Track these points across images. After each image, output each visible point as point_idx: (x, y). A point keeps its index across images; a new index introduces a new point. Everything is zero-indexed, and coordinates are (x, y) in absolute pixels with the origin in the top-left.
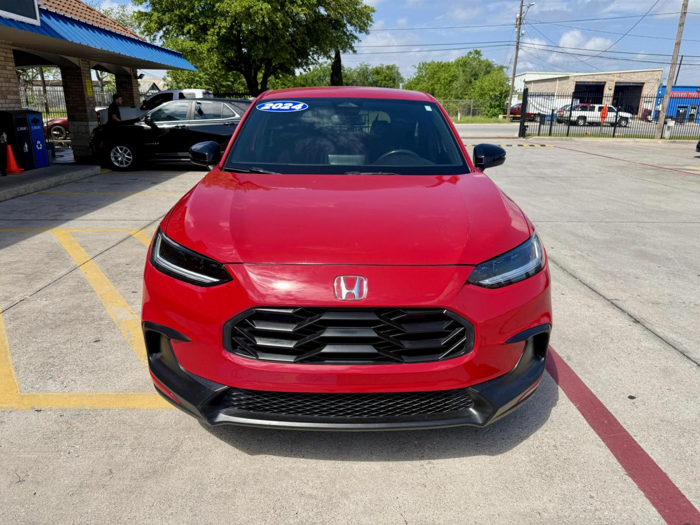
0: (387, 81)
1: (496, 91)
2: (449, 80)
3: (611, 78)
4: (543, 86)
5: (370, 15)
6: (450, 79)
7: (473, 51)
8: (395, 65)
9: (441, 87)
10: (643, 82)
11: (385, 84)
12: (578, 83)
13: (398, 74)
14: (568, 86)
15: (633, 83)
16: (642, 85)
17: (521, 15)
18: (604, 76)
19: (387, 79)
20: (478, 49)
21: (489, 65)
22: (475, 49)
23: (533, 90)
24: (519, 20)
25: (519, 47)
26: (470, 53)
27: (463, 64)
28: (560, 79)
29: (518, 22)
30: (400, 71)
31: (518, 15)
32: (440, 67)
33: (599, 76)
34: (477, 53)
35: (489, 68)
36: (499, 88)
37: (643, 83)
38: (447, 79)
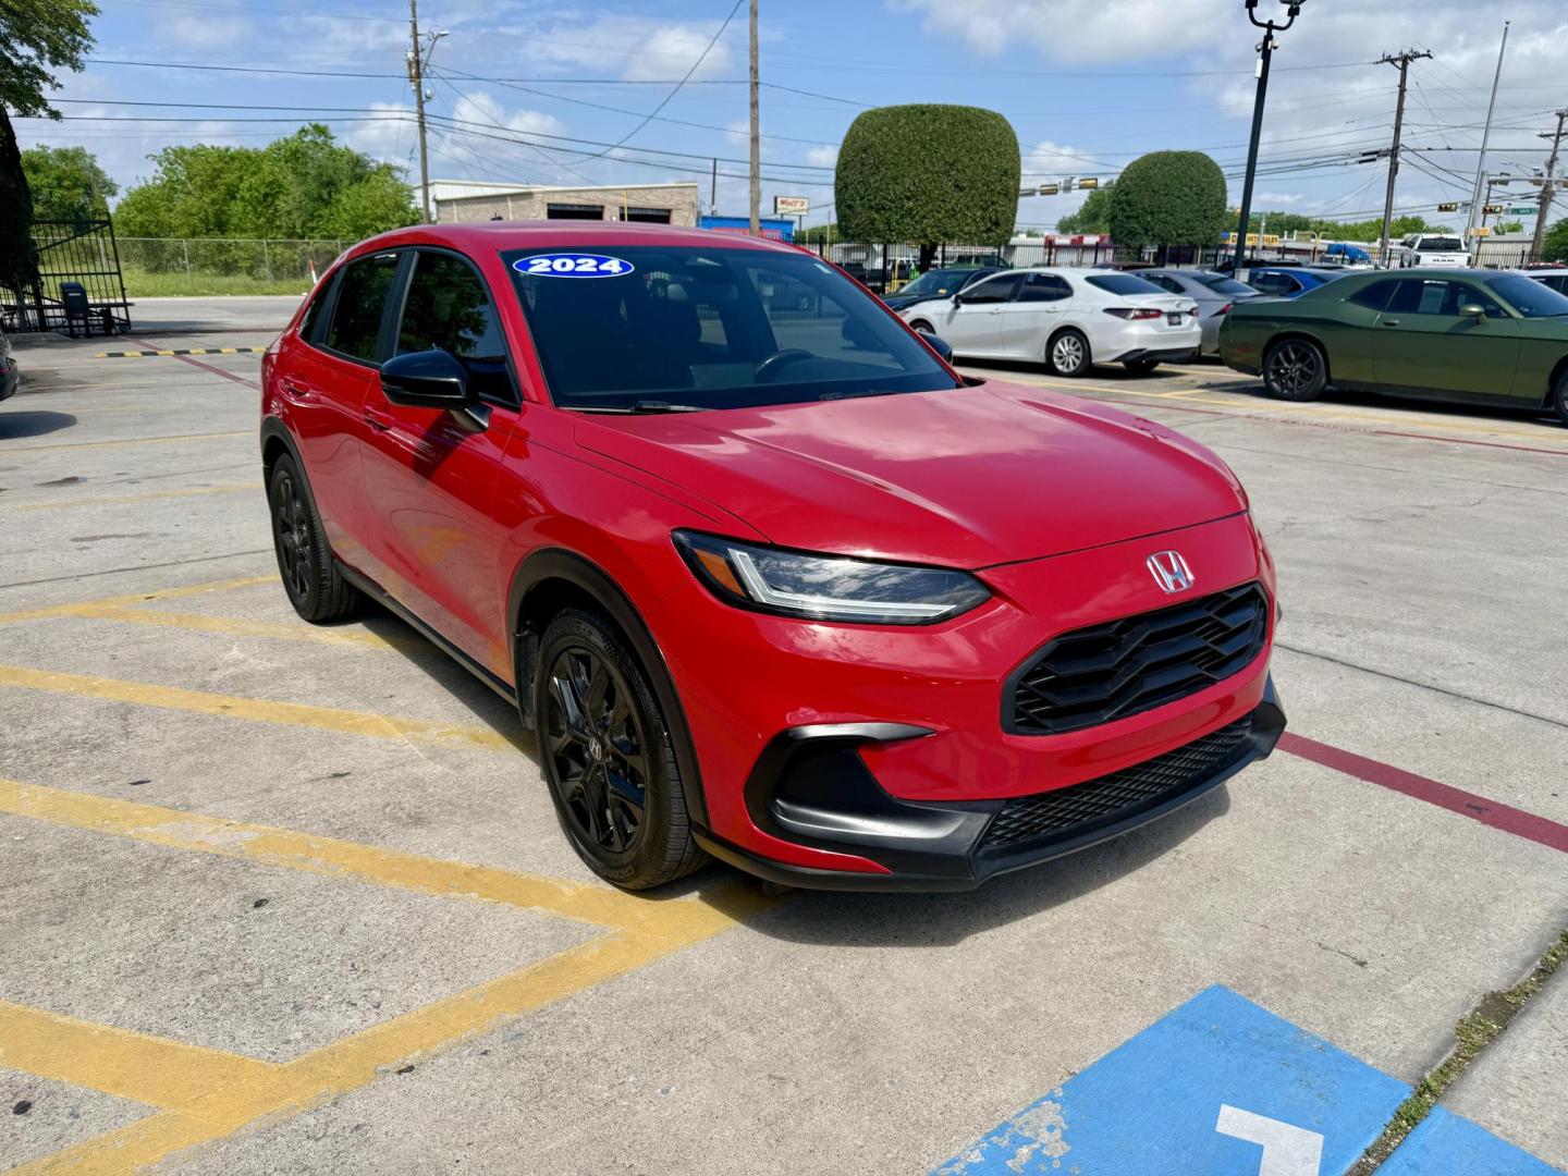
0: (68, 189)
1: (389, 220)
2: (263, 192)
3: (612, 198)
4: (479, 210)
5: (83, 21)
6: (263, 190)
7: (310, 128)
8: (82, 148)
9: (245, 207)
10: (668, 207)
11: (63, 196)
12: (552, 208)
13: (97, 173)
14: (534, 211)
15: (652, 210)
16: (667, 214)
17: (417, 54)
18: (598, 194)
19: (66, 183)
20: (322, 124)
21: (358, 161)
22: (313, 123)
23: (458, 218)
24: (414, 65)
25: (426, 125)
26: (303, 130)
27: (293, 155)
28: (514, 197)
29: (414, 71)
30: (99, 165)
31: (411, 55)
32: (227, 159)
33: (589, 193)
34: (321, 131)
35: (358, 170)
36: (397, 215)
37: (669, 211)
38: (257, 190)
